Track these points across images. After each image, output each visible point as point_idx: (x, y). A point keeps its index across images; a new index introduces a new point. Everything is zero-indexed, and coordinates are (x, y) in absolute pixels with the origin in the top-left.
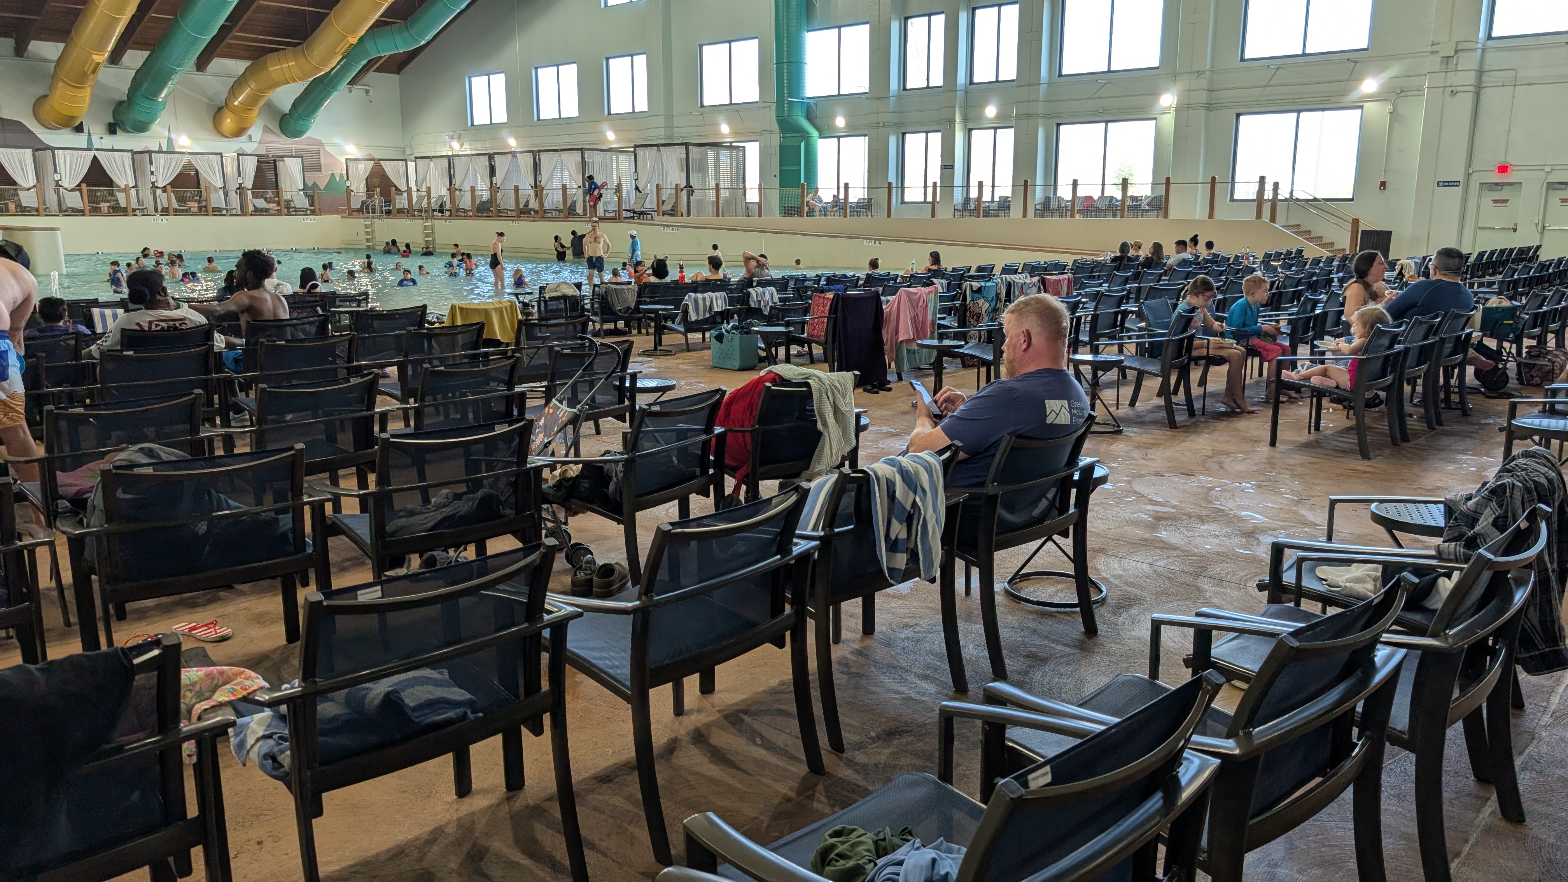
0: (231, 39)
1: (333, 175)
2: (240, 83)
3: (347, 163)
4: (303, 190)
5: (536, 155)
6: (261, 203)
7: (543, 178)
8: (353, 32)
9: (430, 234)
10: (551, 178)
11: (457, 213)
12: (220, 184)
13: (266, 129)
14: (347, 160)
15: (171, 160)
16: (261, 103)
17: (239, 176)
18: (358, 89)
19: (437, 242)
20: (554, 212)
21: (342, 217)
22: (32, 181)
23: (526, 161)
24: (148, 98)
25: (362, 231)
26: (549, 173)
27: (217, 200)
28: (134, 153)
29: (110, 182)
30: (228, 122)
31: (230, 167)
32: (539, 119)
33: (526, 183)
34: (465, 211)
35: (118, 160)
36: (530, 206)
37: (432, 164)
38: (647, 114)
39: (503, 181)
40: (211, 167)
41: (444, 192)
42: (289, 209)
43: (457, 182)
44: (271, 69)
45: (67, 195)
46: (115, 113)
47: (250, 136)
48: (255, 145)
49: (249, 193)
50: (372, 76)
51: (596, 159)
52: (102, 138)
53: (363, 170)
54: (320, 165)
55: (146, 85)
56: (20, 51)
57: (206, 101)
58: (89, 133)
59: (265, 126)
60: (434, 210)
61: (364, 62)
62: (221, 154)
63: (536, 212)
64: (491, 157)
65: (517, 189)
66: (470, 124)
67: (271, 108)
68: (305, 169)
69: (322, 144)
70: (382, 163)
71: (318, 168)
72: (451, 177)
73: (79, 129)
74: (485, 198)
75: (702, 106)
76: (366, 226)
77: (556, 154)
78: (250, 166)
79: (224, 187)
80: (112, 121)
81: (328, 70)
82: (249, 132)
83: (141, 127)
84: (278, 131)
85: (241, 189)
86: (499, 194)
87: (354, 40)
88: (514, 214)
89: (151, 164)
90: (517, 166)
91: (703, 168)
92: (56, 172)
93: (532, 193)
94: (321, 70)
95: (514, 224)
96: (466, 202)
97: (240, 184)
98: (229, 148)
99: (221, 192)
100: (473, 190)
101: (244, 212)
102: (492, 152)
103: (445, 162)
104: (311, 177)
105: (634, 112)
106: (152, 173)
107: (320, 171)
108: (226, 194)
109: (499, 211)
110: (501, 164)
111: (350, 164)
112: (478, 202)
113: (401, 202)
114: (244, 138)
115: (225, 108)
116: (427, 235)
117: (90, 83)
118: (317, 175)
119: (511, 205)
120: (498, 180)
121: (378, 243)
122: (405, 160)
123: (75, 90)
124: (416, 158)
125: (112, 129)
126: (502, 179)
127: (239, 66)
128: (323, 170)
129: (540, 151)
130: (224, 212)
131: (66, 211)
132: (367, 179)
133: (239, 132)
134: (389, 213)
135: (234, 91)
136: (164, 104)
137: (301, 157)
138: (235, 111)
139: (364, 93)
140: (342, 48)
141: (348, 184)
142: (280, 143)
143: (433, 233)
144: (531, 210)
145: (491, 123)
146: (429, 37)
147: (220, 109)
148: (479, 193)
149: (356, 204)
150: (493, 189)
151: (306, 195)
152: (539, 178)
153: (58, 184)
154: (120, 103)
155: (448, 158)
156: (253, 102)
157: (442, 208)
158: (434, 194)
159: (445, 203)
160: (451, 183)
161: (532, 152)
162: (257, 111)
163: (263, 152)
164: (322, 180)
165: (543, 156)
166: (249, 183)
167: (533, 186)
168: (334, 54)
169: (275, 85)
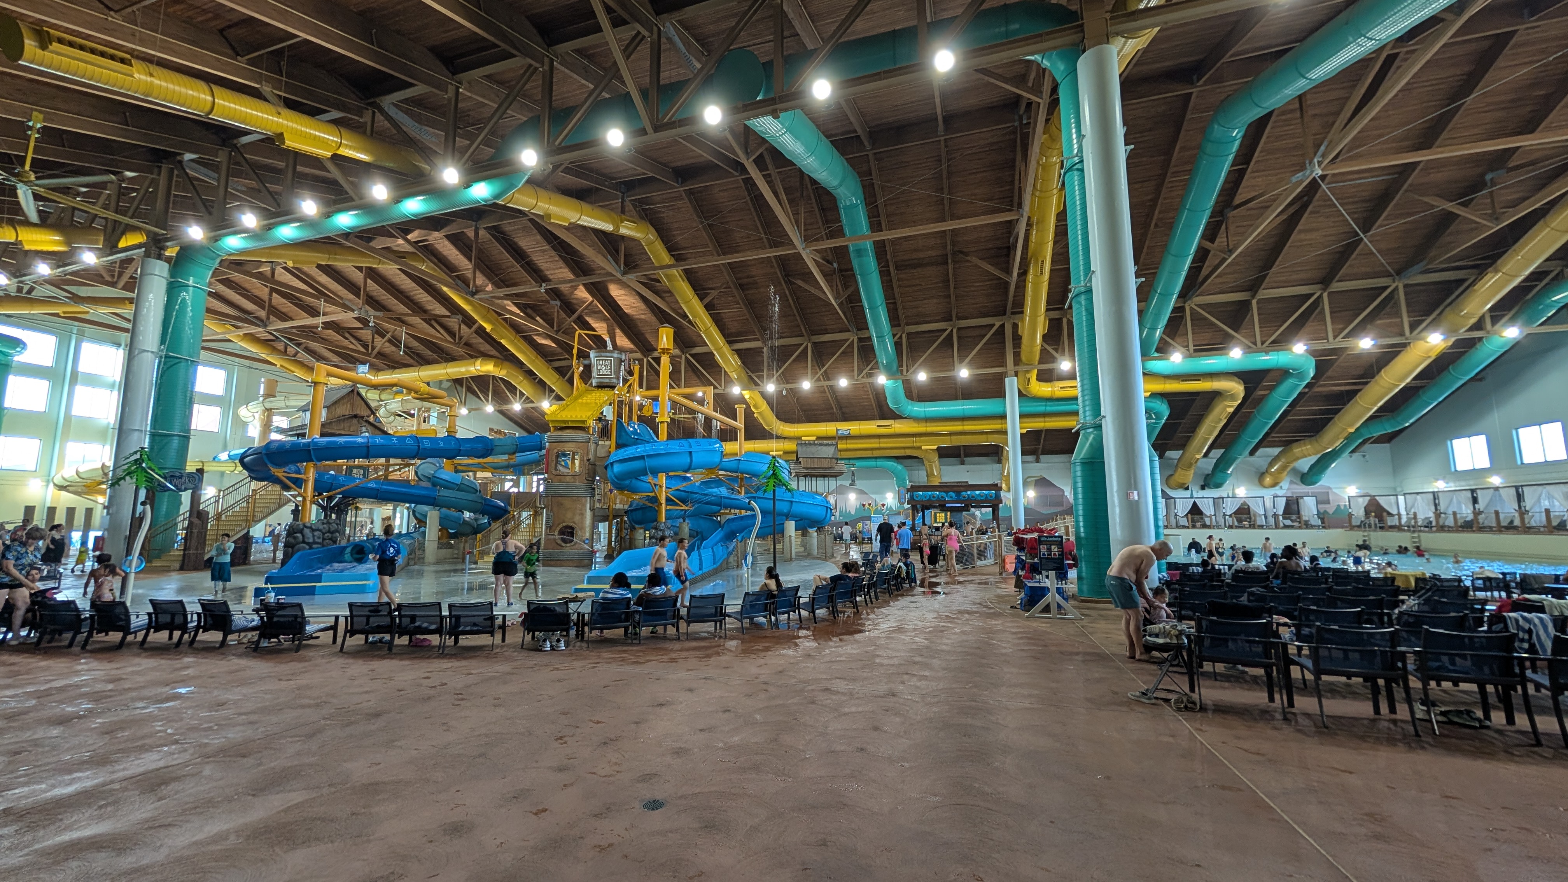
0: (1272, 438)
1: (1339, 506)
2: (1275, 459)
3: (1349, 499)
4: (1317, 515)
5: (1519, 489)
6: (1288, 522)
7: (1527, 504)
8: (1352, 425)
10: (1535, 504)
11: (1443, 528)
12: (1262, 512)
13: (1291, 482)
14: (1349, 496)
15: (1234, 501)
16: (1289, 469)
17: (1275, 507)
18: (1357, 455)
21: (1346, 530)
22: (1163, 513)
23: (1509, 494)
24: (1221, 472)
26: (1533, 501)
27: (1260, 521)
28: (1214, 499)
29: (1202, 513)
30: (1268, 480)
31: (1269, 504)
32: (1522, 464)
33: (1509, 508)
34: (1449, 527)
35: (1206, 503)
36: (1513, 524)
37: (1419, 497)
39: (1486, 507)
40: (1257, 504)
41: (1431, 515)
42: (1307, 525)
43: (1442, 508)
44: (1295, 450)
45: (1180, 519)
46: (1205, 480)
47: (1281, 487)
48: (1285, 491)
49: (1281, 517)
50: (1367, 446)
52: (1198, 492)
53: (1363, 502)
54: (1329, 500)
55: (1222, 465)
56: (1161, 456)
57: (1255, 470)
58: (1192, 490)
60: (1421, 527)
61: (1361, 440)
62: (1263, 497)
63: (1521, 528)
64: (1473, 491)
65: (1500, 513)
66: (1453, 470)
67: (1295, 471)
68: (1318, 503)
69: (1330, 488)
70: (1377, 497)
71: (1328, 502)
72: (1436, 505)
73: (1187, 489)
74: (1468, 519)
77: (1540, 488)
78: (1281, 504)
79: (1265, 514)
80: (1203, 484)
81: (1334, 447)
82: (1281, 485)
83: (1218, 486)
84: (1300, 483)
85: (1275, 516)
86: (1481, 516)
87: (1352, 430)
88: (1496, 529)
89: (1223, 504)
90: (1500, 497)
92: (1175, 508)
93: (1516, 515)
94: (1329, 448)
95: (1497, 536)
96: (1450, 521)
97: (1275, 513)
98: (1268, 493)
99: (1263, 517)
100: (1455, 513)
101: (1277, 527)
102: (1473, 488)
103: (1431, 495)
104: (1322, 507)
106: (1224, 508)
108: (1266, 518)
109: (1481, 528)
110: (1483, 495)
111: (1352, 499)
112: (1460, 521)
113: (1392, 521)
114: (1277, 488)
115: (1266, 473)
117: (1194, 467)
118: (1327, 506)
119: (1494, 522)
120: (1480, 506)
122: (1396, 495)
123: (1186, 471)
124: (1405, 494)
125: (1203, 488)
126: (1484, 506)
127: (1275, 451)
128: (1331, 503)
129: (1523, 486)
131: (1179, 526)
132: (1365, 508)
133: (1275, 485)
134: (1381, 528)
135: (1271, 464)
136: (1231, 474)
137: (1316, 496)
138: (1272, 474)
139: (1361, 456)
140: (1345, 435)
142: (1301, 489)
144: (1513, 527)
145: (1474, 469)
146: (1413, 421)
147: (1263, 474)
148: (1463, 515)
149: (1355, 522)
150: (1476, 513)
151: (1319, 518)
152: (1523, 504)
153: (1176, 514)
154: (1208, 475)
155: (1434, 493)
156: (1283, 468)
157: (1428, 525)
158: (1421, 516)
159: (1431, 522)
160: (1436, 509)
161: (1515, 487)
162: (1286, 473)
163: (1289, 495)
164: (1331, 509)
165: (1525, 489)
166: (1281, 512)
167: (1517, 508)
168: (1338, 439)
169: (1298, 459)
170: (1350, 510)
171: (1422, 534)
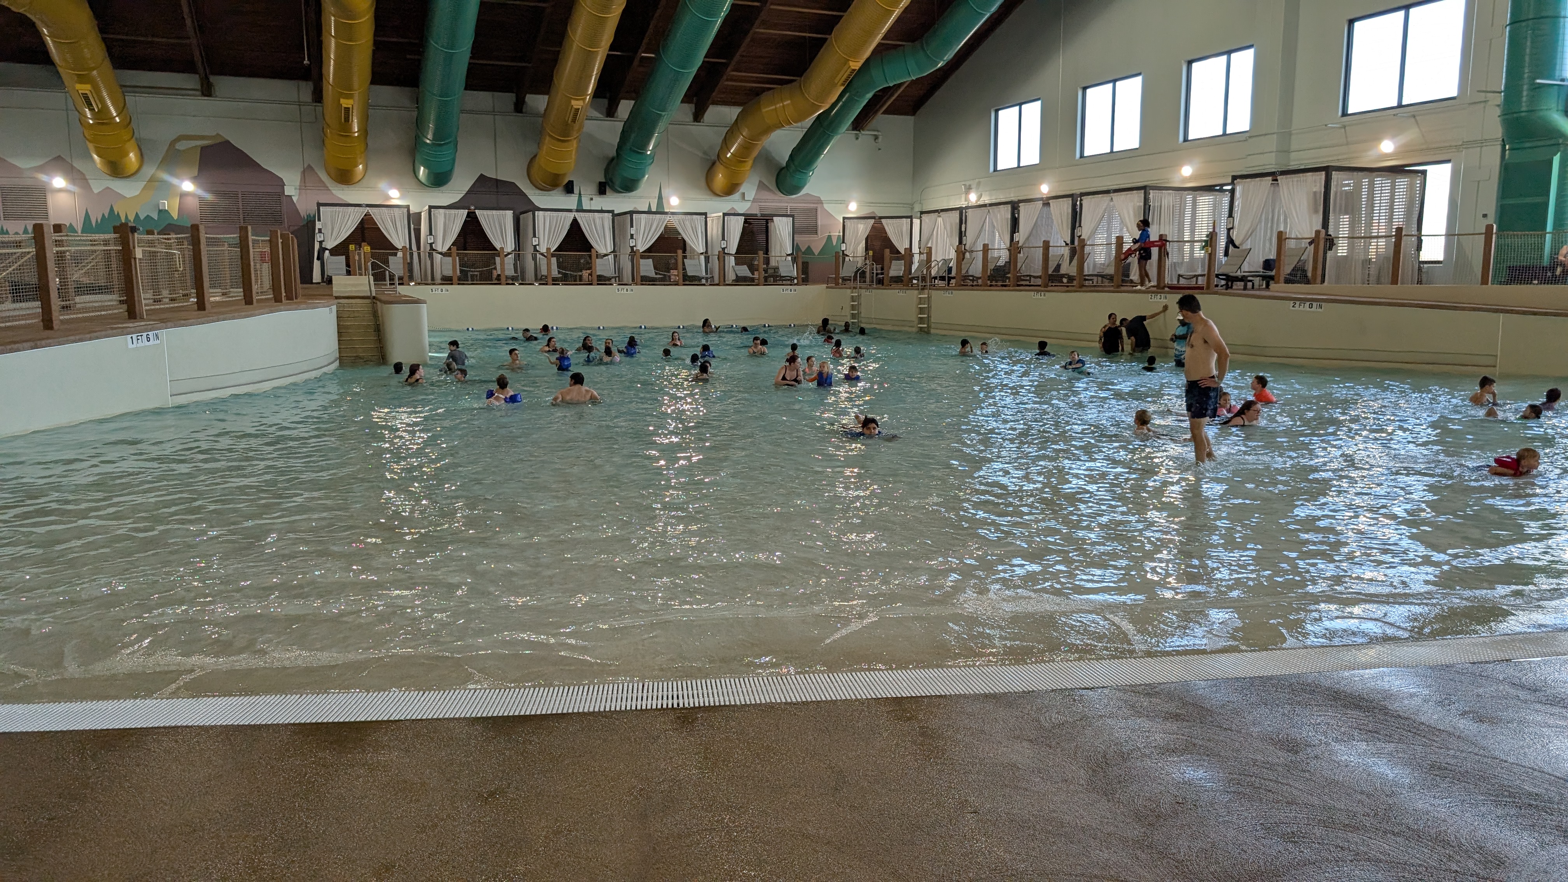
0: (727, 80)
1: (829, 237)
2: (733, 130)
3: (844, 222)
4: (792, 254)
5: (1076, 201)
6: (744, 271)
7: (1085, 231)
8: (855, 54)
9: (924, 311)
10: (1094, 232)
11: (966, 282)
12: (701, 249)
13: (762, 186)
14: (844, 218)
15: (653, 220)
16: (755, 153)
17: (723, 239)
18: (866, 135)
19: (933, 320)
20: (1095, 278)
21: (827, 288)
22: (510, 246)
23: (1062, 210)
24: (634, 151)
25: (848, 303)
26: (1093, 225)
27: (695, 266)
28: (615, 215)
29: (588, 247)
30: (720, 178)
31: (714, 229)
32: (1082, 156)
33: (1059, 238)
34: (975, 279)
35: (598, 222)
36: (1063, 271)
37: (940, 220)
38: (1247, 135)
39: (1028, 239)
40: (695, 230)
41: (953, 255)
42: (774, 278)
43: (969, 240)
44: (764, 110)
45: (543, 262)
46: (607, 171)
47: (744, 194)
48: (748, 204)
49: (733, 258)
50: (881, 120)
51: (1165, 202)
52: (592, 199)
53: (863, 229)
54: (816, 226)
55: (633, 136)
56: (519, 107)
57: (700, 154)
58: (580, 194)
59: (760, 182)
60: (935, 278)
61: (869, 95)
62: (705, 214)
63: (1071, 279)
64: (1015, 206)
65: (1046, 245)
66: (992, 169)
67: (766, 160)
68: (795, 231)
69: (820, 202)
70: (883, 221)
71: (813, 230)
72: (961, 235)
73: (569, 189)
74: (1001, 263)
75: (1345, 114)
76: (853, 299)
77: (1106, 198)
78: (736, 226)
79: (706, 252)
80: (604, 180)
81: (826, 106)
82: (742, 189)
83: (629, 186)
84: (773, 186)
85: (723, 253)
86: (1021, 255)
87: (856, 65)
88: (1039, 282)
89: (632, 226)
90: (1049, 217)
91: (1351, 206)
92: (534, 236)
93: (1066, 251)
94: (819, 108)
95: (1038, 296)
96: (976, 268)
97: (724, 249)
98: (716, 208)
99: (702, 257)
100: (986, 249)
101: (723, 282)
102: (1015, 199)
103: (956, 214)
104: (804, 240)
105: (1225, 134)
106: (632, 236)
107: (816, 233)
108: (707, 259)
109: (1019, 279)
110: (1026, 215)
111: (847, 222)
112: (991, 266)
113: (896, 269)
114: (737, 196)
115: (718, 163)
116: (921, 311)
117: (575, 135)
118: (812, 237)
119: (1036, 268)
120: (1020, 237)
121: (863, 320)
122: (911, 217)
123: (560, 143)
124: (922, 213)
125: (602, 190)
126: (1026, 236)
127: (732, 113)
128: (819, 232)
129: (1083, 195)
130: (704, 281)
131: (541, 279)
132: (867, 239)
133: (730, 190)
134: (880, 282)
135: (726, 143)
136: (652, 157)
137: (793, 216)
138: (727, 164)
139: (872, 139)
140: (844, 75)
141: (843, 248)
142: (775, 201)
143: (929, 307)
144: (1063, 276)
145: (1019, 166)
146: (949, 56)
147: (714, 164)
148: (996, 254)
149: (847, 271)
150: (1014, 248)
151: (794, 260)
152: (1078, 232)
153: (535, 250)
154: (613, 159)
155: (961, 210)
156: (746, 149)
157: (946, 277)
158: (938, 256)
159: (950, 270)
160: (960, 242)
161: (1071, 196)
162: (750, 162)
163: (756, 211)
164: (817, 244)
165: (1086, 201)
166: (733, 248)
167: (1069, 242)
168: (834, 85)
169: (768, 130)
170: (843, 247)
171: (934, 293)
